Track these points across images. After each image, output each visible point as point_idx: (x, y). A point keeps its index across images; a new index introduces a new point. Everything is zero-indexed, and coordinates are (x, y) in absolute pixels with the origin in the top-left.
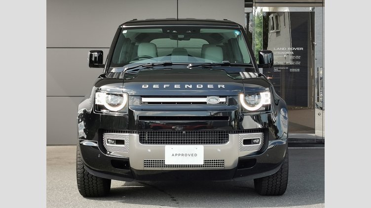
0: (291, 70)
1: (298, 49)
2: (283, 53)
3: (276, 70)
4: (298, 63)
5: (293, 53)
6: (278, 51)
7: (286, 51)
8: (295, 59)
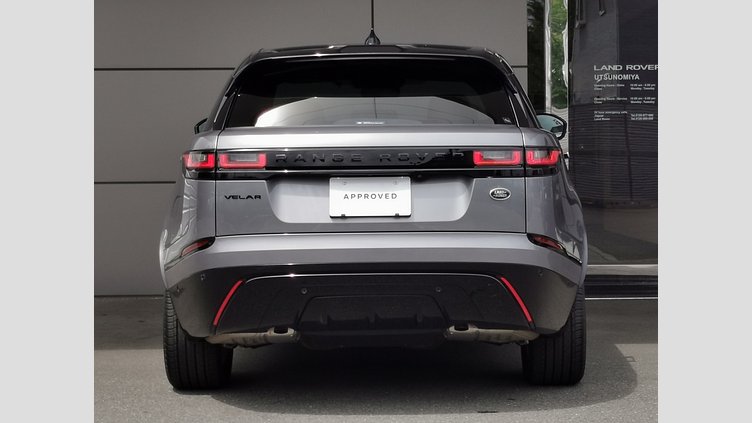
0: (634, 117)
1: (649, 67)
2: (615, 77)
3: (599, 116)
4: (649, 100)
5: (637, 77)
6: (604, 71)
7: (624, 72)
8: (643, 90)
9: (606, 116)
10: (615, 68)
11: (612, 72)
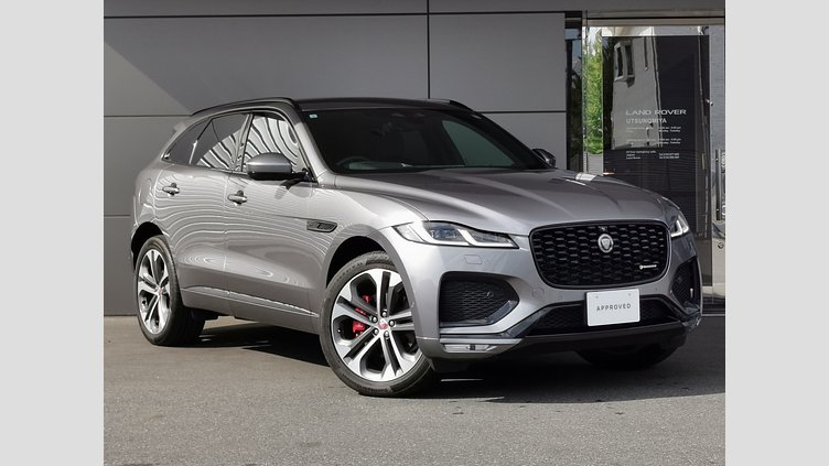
0: (662, 156)
1: (675, 112)
2: (645, 121)
3: (630, 156)
5: (664, 120)
8: (670, 133)
9: (637, 155)
10: (645, 113)
11: (642, 116)
